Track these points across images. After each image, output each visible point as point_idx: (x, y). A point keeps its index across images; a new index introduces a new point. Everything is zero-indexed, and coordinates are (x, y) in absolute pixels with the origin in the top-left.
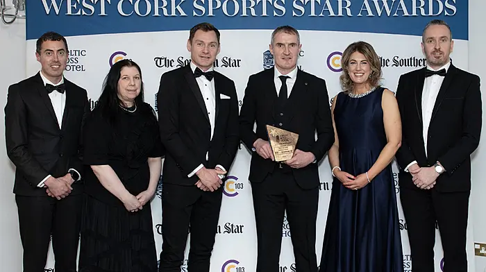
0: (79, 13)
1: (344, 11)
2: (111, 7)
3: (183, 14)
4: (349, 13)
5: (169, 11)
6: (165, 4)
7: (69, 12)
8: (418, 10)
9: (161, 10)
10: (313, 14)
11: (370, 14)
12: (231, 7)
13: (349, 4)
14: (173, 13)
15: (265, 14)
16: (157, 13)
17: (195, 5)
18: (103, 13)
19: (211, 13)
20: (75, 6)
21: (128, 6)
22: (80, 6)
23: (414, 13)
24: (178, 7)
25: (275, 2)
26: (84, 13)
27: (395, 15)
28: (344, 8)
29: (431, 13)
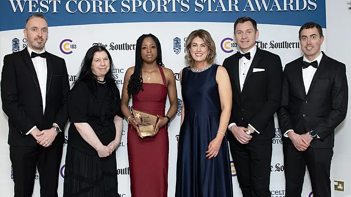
0: (38, 11)
1: (233, 7)
2: (61, 6)
3: (114, 11)
4: (237, 10)
5: (104, 9)
6: (101, 3)
7: (31, 11)
8: (288, 7)
9: (97, 8)
10: (210, 10)
11: (253, 9)
12: (149, 5)
13: (236, 2)
14: (107, 11)
15: (174, 10)
16: (94, 11)
17: (123, 5)
18: (55, 11)
19: (134, 10)
20: (35, 6)
21: (73, 6)
22: (39, 6)
23: (285, 9)
24: (110, 6)
25: (182, 2)
26: (41, 11)
27: (271, 10)
28: (233, 6)
29: (298, 9)
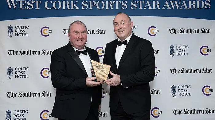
0: (26, 8)
1: (156, 6)
2: (42, 5)
3: (77, 8)
4: (158, 8)
5: (70, 7)
6: (68, 3)
7: (21, 7)
8: (192, 6)
9: (66, 6)
10: (141, 8)
11: (169, 8)
12: (101, 5)
13: (158, 3)
14: (72, 8)
15: (117, 8)
16: (64, 8)
17: (83, 4)
18: (37, 8)
19: (91, 8)
20: (24, 4)
21: (50, 5)
22: (26, 4)
23: (190, 7)
24: (75, 5)
25: (122, 2)
26: (28, 8)
27: (181, 8)
29: (198, 7)
